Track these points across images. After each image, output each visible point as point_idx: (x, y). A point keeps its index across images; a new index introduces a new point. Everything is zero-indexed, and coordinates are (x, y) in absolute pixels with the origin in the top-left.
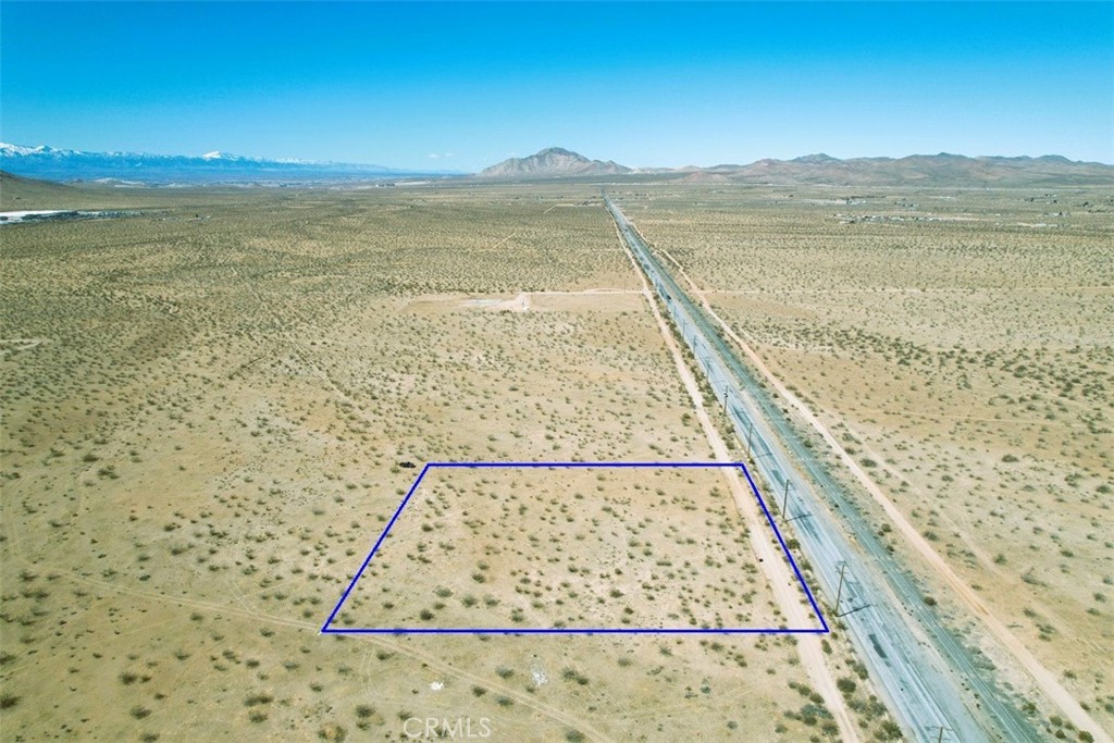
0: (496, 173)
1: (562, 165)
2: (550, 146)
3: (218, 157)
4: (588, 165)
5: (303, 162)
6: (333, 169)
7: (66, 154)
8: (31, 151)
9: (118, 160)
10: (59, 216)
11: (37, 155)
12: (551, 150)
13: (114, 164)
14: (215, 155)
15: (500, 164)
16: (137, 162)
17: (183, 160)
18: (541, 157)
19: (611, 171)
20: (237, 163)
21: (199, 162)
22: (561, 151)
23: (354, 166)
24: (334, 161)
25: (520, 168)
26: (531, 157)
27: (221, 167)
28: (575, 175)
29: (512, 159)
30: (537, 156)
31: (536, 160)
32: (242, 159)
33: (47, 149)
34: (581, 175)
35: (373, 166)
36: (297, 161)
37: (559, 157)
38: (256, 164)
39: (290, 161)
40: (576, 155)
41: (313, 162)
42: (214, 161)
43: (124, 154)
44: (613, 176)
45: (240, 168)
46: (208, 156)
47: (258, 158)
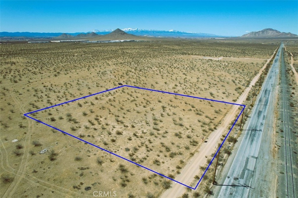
0: (247, 36)
1: (270, 34)
2: (268, 28)
3: (173, 31)
4: (280, 34)
5: (193, 33)
6: (201, 35)
7: (141, 30)
8: (135, 30)
9: (151, 32)
10: (131, 41)
11: (135, 31)
12: (267, 29)
13: (150, 33)
14: (172, 30)
15: (249, 33)
16: (154, 32)
17: (164, 32)
18: (263, 31)
19: (289, 36)
20: (177, 33)
21: (168, 32)
22: (271, 30)
23: (206, 34)
24: (201, 33)
25: (255, 35)
26: (260, 31)
27: (173, 34)
28: (275, 37)
29: (253, 32)
30: (262, 31)
31: (261, 32)
32: (178, 31)
33: (137, 29)
34: (276, 37)
35: (212, 34)
36: (192, 32)
37: (269, 31)
38: (181, 33)
39: (190, 32)
40: (276, 31)
41: (196, 33)
42: (171, 32)
43: (152, 30)
44: (289, 37)
45: (177, 34)
46: (170, 31)
47: (182, 32)
